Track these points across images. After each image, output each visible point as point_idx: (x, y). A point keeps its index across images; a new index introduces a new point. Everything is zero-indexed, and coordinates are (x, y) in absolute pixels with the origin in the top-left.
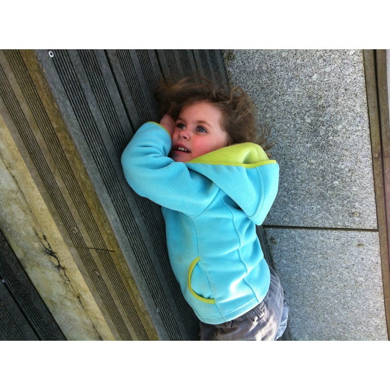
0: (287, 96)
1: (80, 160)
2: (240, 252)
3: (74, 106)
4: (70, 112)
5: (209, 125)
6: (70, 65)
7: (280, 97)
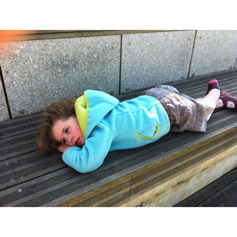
0: (46, 81)
1: (84, 194)
2: (133, 111)
3: (55, 198)
4: (59, 200)
5: (65, 126)
6: (33, 200)
7: (46, 85)
